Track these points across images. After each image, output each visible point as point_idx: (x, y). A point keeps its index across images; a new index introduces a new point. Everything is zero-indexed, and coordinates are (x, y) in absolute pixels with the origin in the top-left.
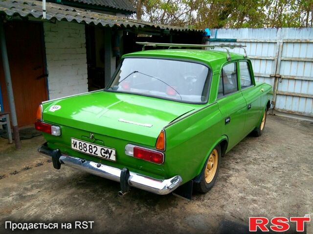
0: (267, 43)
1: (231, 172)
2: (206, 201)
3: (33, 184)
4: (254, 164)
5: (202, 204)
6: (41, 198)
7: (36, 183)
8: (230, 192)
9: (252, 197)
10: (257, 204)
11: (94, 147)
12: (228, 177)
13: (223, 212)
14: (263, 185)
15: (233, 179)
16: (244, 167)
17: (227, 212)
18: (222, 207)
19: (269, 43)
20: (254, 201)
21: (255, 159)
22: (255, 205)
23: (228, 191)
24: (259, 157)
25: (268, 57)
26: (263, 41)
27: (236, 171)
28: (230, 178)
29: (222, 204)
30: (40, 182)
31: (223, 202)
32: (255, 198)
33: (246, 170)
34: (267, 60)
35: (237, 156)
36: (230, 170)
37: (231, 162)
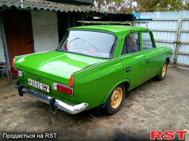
0: (171, 20)
1: (134, 102)
2: (111, 119)
3: (13, 104)
4: (151, 98)
5: (108, 121)
6: (14, 113)
7: (15, 104)
8: (129, 115)
9: (142, 118)
10: (143, 123)
11: (39, 84)
12: (131, 105)
13: (120, 127)
14: (152, 111)
15: (133, 107)
16: (143, 99)
17: (122, 127)
18: (120, 123)
19: (173, 21)
20: (142, 121)
21: (153, 95)
22: (142, 124)
23: (128, 114)
24: (156, 94)
25: (172, 30)
26: (169, 20)
27: (137, 102)
28: (132, 106)
29: (121, 122)
30: (18, 103)
31: (122, 120)
32: (144, 119)
33: (144, 102)
34: (171, 32)
35: (142, 92)
36: (134, 101)
37: (136, 96)
